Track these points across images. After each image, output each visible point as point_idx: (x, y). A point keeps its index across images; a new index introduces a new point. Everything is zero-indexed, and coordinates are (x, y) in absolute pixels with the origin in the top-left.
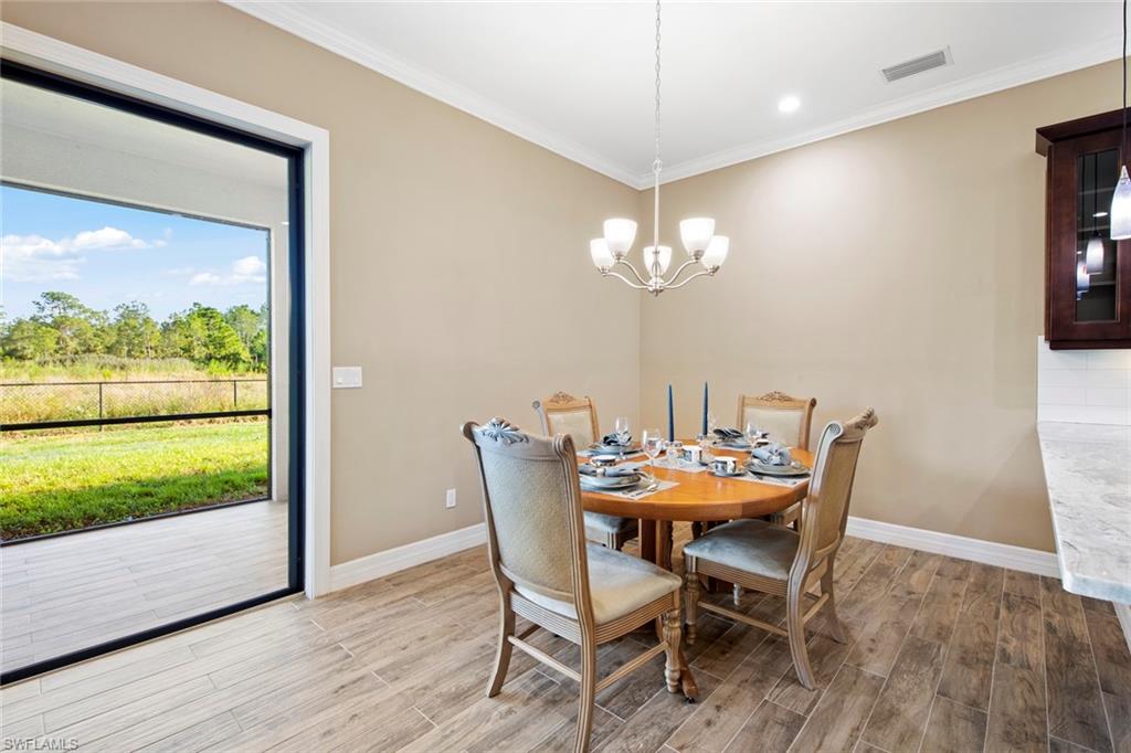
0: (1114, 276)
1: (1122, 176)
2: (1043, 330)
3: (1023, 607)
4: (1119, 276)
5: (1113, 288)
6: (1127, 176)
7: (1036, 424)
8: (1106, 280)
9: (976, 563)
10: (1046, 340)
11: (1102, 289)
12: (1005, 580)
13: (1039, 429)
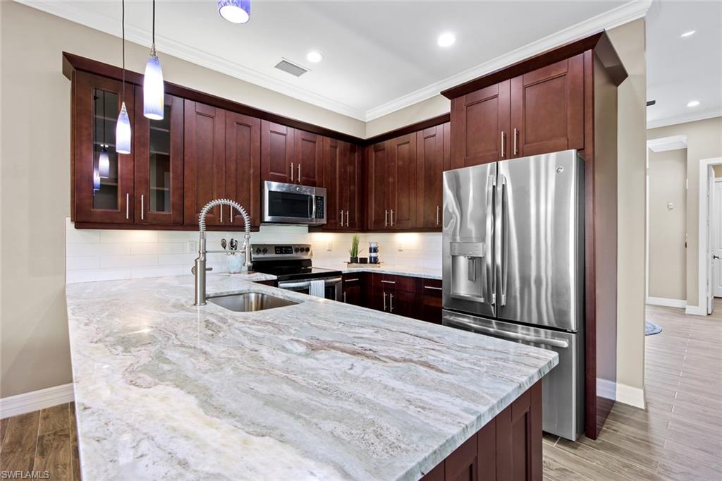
0: (116, 180)
1: (122, 109)
2: (70, 215)
3: (55, 444)
4: (119, 180)
5: (116, 187)
6: (125, 110)
7: (65, 287)
8: (112, 182)
9: (13, 418)
10: (72, 221)
11: (109, 188)
12: (40, 421)
13: (67, 293)
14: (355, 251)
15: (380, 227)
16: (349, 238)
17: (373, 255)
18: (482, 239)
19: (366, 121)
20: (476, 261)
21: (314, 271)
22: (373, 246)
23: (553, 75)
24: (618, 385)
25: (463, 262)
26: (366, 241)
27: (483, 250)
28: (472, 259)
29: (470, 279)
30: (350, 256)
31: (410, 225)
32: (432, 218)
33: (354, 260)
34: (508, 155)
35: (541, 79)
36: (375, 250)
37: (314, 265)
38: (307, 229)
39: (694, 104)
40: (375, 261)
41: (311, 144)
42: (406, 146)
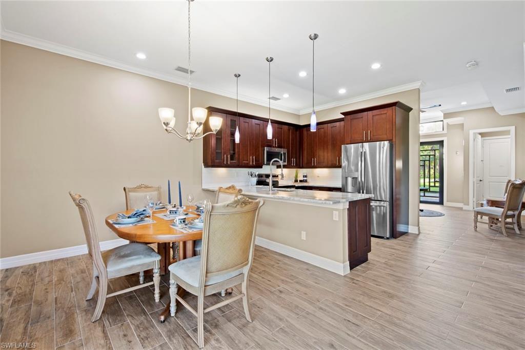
2: (203, 162)
4: (222, 150)
10: (203, 164)
14: (296, 176)
15: (310, 166)
16: (294, 171)
17: (305, 178)
18: (357, 171)
19: (300, 114)
20: (355, 179)
21: (279, 185)
22: (305, 174)
23: (382, 113)
24: (409, 226)
25: (350, 180)
26: (302, 172)
27: (358, 175)
28: (353, 178)
29: (352, 186)
30: (294, 179)
31: (325, 164)
32: (335, 162)
33: (296, 181)
34: (367, 141)
35: (378, 113)
36: (306, 177)
37: (280, 183)
38: (276, 167)
39: (464, 103)
40: (306, 181)
41: (280, 129)
42: (323, 130)
